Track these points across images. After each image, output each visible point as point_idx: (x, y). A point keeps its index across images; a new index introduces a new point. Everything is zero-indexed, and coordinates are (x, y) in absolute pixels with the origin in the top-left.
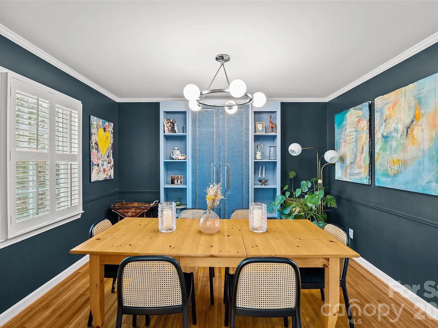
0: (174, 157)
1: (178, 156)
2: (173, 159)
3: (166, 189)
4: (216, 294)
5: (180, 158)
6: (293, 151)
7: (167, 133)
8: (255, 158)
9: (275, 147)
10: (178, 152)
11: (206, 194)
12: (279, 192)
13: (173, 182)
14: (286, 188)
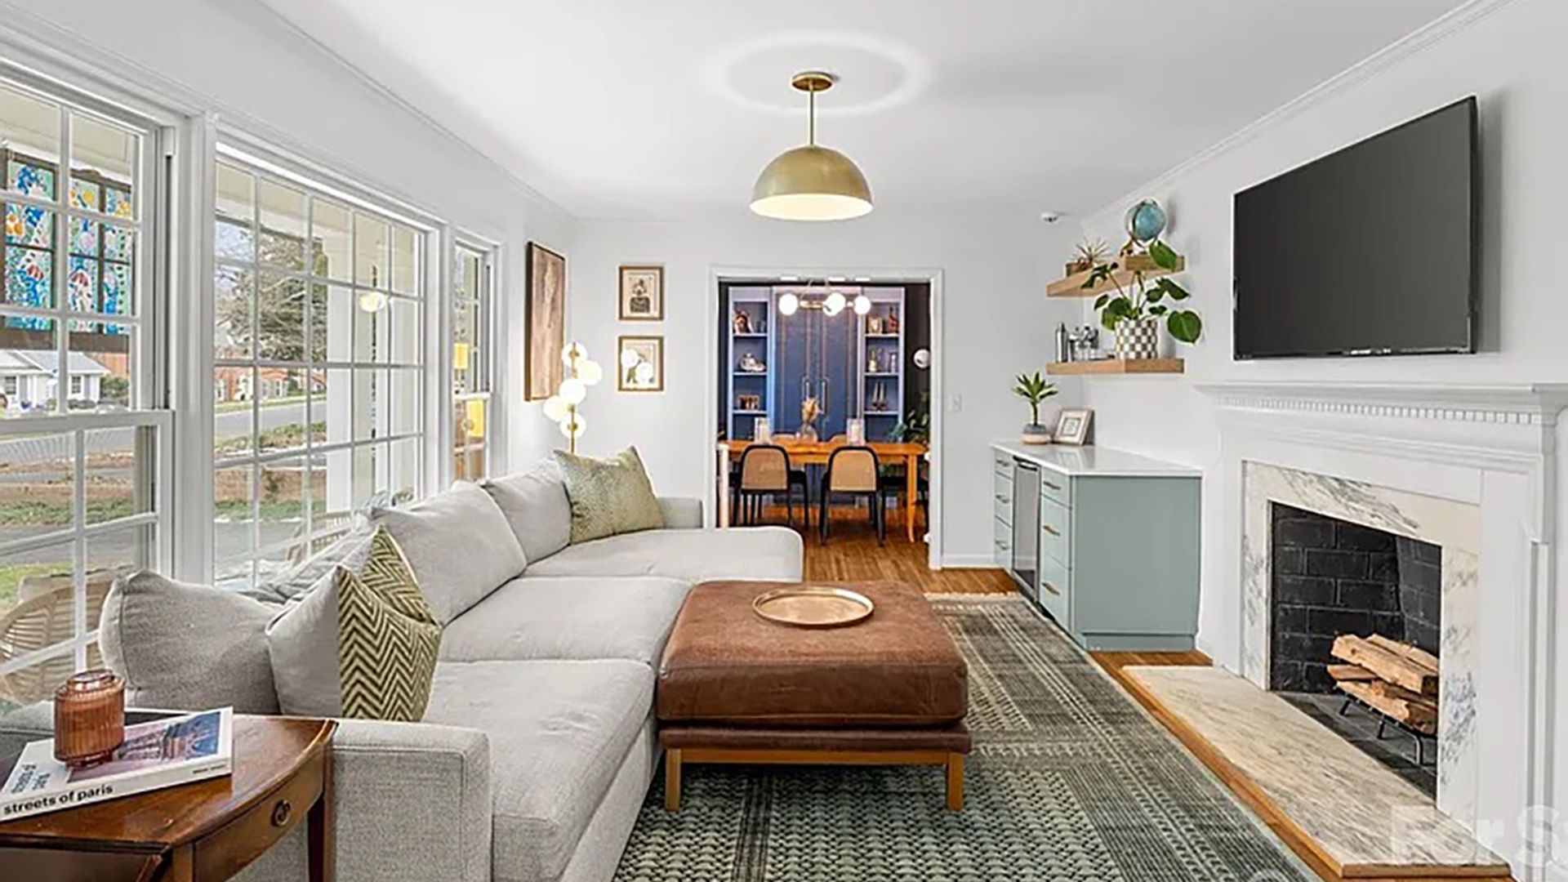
0: (746, 368)
1: (752, 366)
2: (744, 371)
3: (735, 416)
4: (811, 522)
5: (756, 368)
6: (919, 361)
7: (738, 333)
8: (867, 371)
9: (897, 354)
10: (752, 361)
11: (802, 407)
12: (900, 421)
13: (743, 407)
14: (911, 414)
